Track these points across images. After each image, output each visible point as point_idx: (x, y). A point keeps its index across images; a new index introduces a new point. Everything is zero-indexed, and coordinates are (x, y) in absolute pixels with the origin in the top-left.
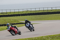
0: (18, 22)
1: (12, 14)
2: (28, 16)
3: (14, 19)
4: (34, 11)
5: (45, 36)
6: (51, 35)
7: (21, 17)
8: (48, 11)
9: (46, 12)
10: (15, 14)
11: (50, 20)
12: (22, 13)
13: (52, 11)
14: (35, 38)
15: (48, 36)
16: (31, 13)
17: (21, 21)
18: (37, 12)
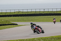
0: (9, 23)
1: (3, 14)
4: (26, 12)
5: (37, 37)
6: (43, 37)
7: (12, 17)
8: (40, 13)
9: (38, 13)
11: (42, 21)
12: (14, 14)
13: (44, 13)
14: (27, 40)
16: (23, 14)
17: (12, 22)
18: (29, 13)
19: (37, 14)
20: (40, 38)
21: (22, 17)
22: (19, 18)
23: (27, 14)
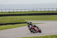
1: (18, 13)
2: (34, 16)
3: (20, 18)
4: (39, 11)
5: (50, 35)
6: (55, 34)
7: (27, 16)
8: (53, 12)
10: (22, 13)
11: (55, 20)
12: (28, 13)
14: (40, 37)
15: (52, 35)
16: (37, 13)
17: (27, 21)
18: (43, 13)
19: (50, 13)
20: (53, 35)
21: (36, 16)
22: (33, 17)
23: (40, 13)
